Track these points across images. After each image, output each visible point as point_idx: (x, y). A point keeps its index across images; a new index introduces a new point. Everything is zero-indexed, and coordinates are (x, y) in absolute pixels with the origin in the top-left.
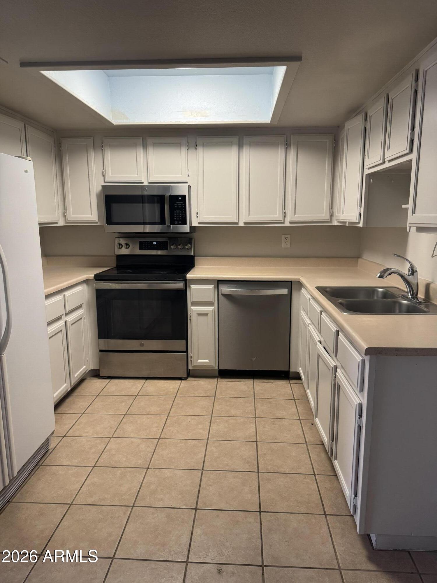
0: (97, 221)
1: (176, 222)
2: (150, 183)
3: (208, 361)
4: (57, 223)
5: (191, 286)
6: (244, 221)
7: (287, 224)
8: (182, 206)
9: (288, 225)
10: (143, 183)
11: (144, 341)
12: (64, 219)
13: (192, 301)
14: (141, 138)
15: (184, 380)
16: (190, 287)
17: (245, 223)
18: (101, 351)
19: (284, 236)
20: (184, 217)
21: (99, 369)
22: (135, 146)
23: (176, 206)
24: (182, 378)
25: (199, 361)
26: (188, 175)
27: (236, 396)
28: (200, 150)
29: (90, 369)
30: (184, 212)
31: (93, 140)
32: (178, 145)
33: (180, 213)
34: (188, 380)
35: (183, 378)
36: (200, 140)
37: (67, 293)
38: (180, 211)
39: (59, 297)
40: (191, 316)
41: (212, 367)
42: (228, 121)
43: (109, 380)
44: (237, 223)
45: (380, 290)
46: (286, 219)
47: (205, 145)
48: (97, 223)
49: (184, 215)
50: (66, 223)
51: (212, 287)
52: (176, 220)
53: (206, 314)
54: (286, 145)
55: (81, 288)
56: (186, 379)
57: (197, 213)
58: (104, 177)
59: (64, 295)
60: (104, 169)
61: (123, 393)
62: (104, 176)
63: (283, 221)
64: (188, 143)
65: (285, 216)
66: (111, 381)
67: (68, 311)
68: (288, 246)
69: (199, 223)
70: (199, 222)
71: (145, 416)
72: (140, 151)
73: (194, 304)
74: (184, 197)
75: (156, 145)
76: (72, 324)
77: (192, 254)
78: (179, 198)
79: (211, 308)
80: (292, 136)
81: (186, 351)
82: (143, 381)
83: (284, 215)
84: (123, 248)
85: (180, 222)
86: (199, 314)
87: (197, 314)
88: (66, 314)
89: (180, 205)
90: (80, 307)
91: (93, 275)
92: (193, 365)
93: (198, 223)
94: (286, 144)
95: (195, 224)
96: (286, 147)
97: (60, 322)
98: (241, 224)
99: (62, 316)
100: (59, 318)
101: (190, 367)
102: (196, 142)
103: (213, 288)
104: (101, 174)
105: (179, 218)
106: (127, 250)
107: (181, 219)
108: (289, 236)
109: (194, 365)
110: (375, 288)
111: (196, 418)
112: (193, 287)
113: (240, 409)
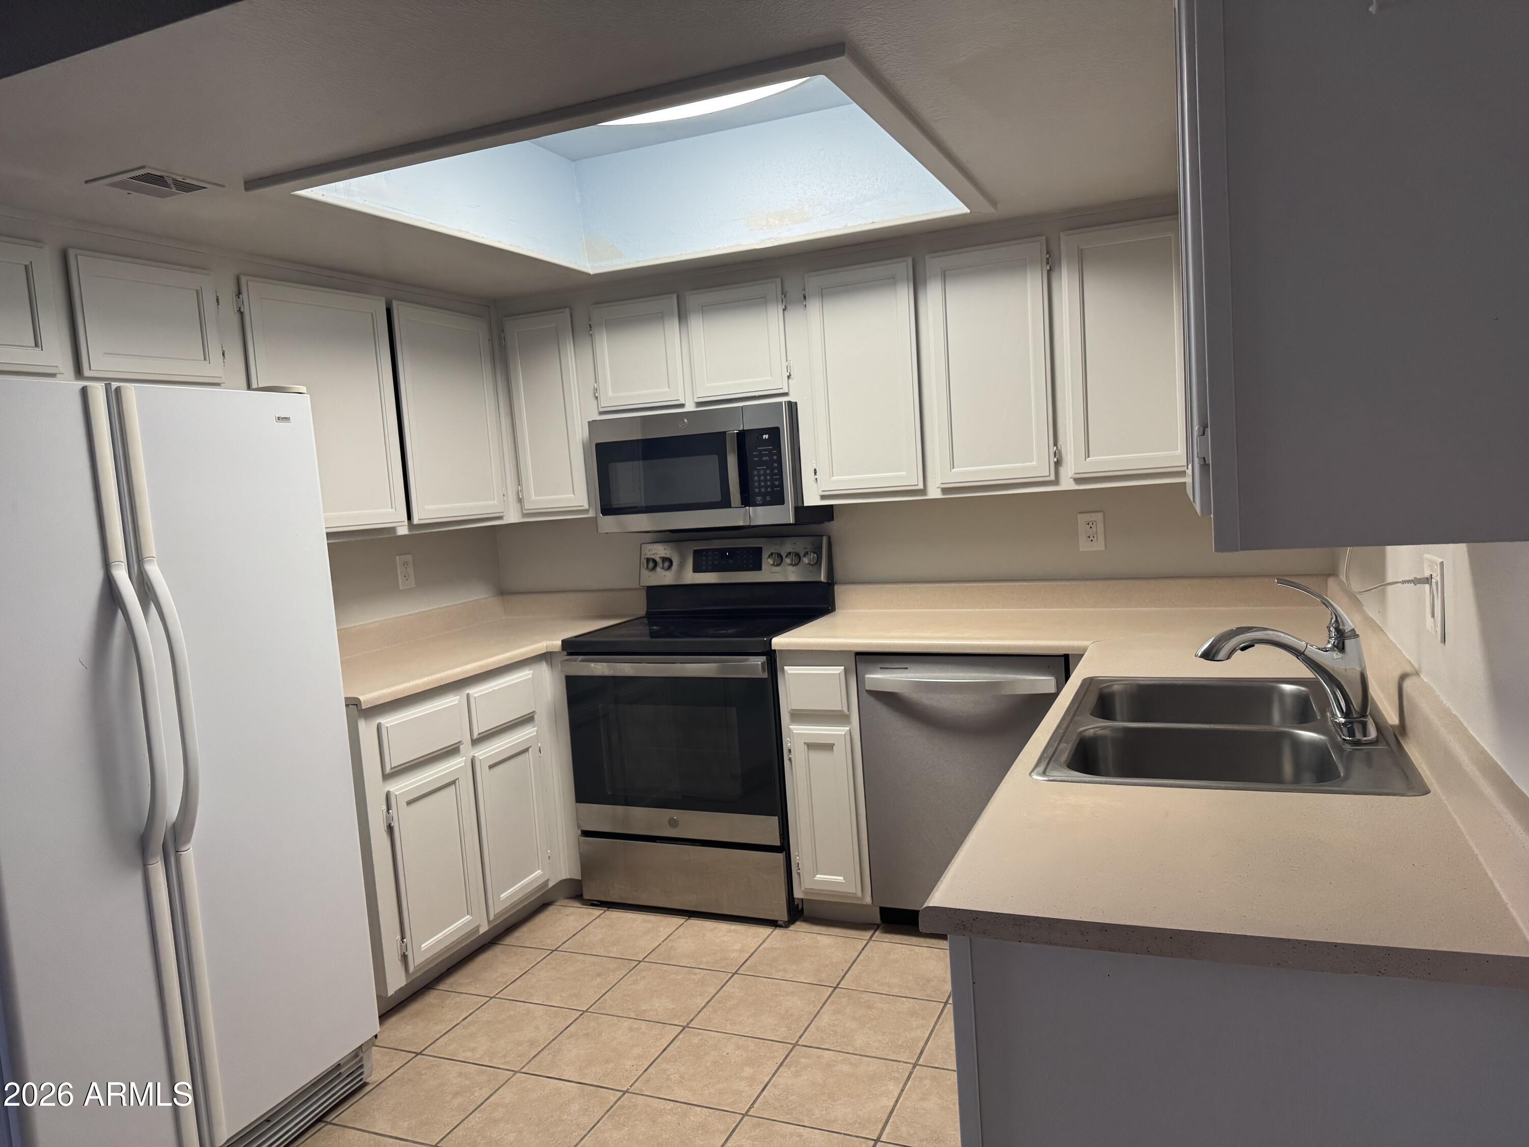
0: (586, 506)
1: (759, 498)
2: (699, 404)
3: (842, 878)
4: (500, 518)
5: (785, 667)
6: (938, 484)
7: (1067, 484)
8: (770, 455)
9: (1074, 487)
10: (682, 406)
11: (675, 814)
12: (519, 505)
13: (789, 709)
14: (674, 297)
15: (780, 926)
16: (783, 670)
17: (945, 491)
18: (586, 834)
19: (1082, 519)
20: (777, 483)
21: (580, 880)
22: (659, 317)
23: (756, 456)
24: (776, 921)
25: (819, 877)
26: (788, 374)
27: (895, 991)
28: (814, 308)
29: (561, 879)
30: (776, 471)
31: (571, 315)
32: (760, 302)
33: (768, 475)
34: (792, 928)
35: (780, 923)
36: (814, 281)
37: (476, 691)
38: (767, 469)
39: (451, 700)
40: (790, 751)
41: (854, 896)
42: (858, 224)
43: (603, 911)
44: (923, 491)
45: (1288, 688)
46: (1062, 470)
47: (825, 293)
48: (586, 511)
49: (776, 480)
50: (525, 515)
51: (839, 670)
52: (759, 494)
53: (829, 747)
54: (1048, 263)
55: (528, 674)
56: (787, 925)
57: (815, 470)
58: (598, 400)
59: (468, 695)
60: (596, 383)
61: (614, 951)
62: (597, 398)
63: (1052, 477)
64: (784, 293)
65: (1058, 464)
66: (607, 913)
67: (479, 734)
68: (1099, 546)
69: (823, 497)
70: (820, 494)
71: (627, 1023)
72: (673, 328)
73: (800, 716)
74: (775, 432)
75: (706, 309)
76: (491, 767)
77: (823, 578)
78: (764, 436)
79: (840, 731)
80: (1062, 234)
81: (784, 847)
82: (677, 921)
83: (1055, 460)
84: (658, 569)
85: (768, 498)
86: (811, 746)
87: (806, 746)
88: (475, 742)
89: (765, 455)
90: (528, 719)
91: (560, 643)
92: (803, 889)
93: (819, 497)
94: (1048, 259)
95: (811, 499)
96: (1048, 268)
97: (450, 761)
98: (934, 493)
99: (461, 747)
100: (452, 751)
101: (798, 894)
102: (804, 289)
103: (843, 676)
104: (591, 394)
105: (766, 487)
106: (667, 573)
107: (769, 490)
108: (1099, 517)
109: (806, 888)
110: (1274, 684)
111: (751, 1044)
112: (791, 670)
113: (884, 1034)
